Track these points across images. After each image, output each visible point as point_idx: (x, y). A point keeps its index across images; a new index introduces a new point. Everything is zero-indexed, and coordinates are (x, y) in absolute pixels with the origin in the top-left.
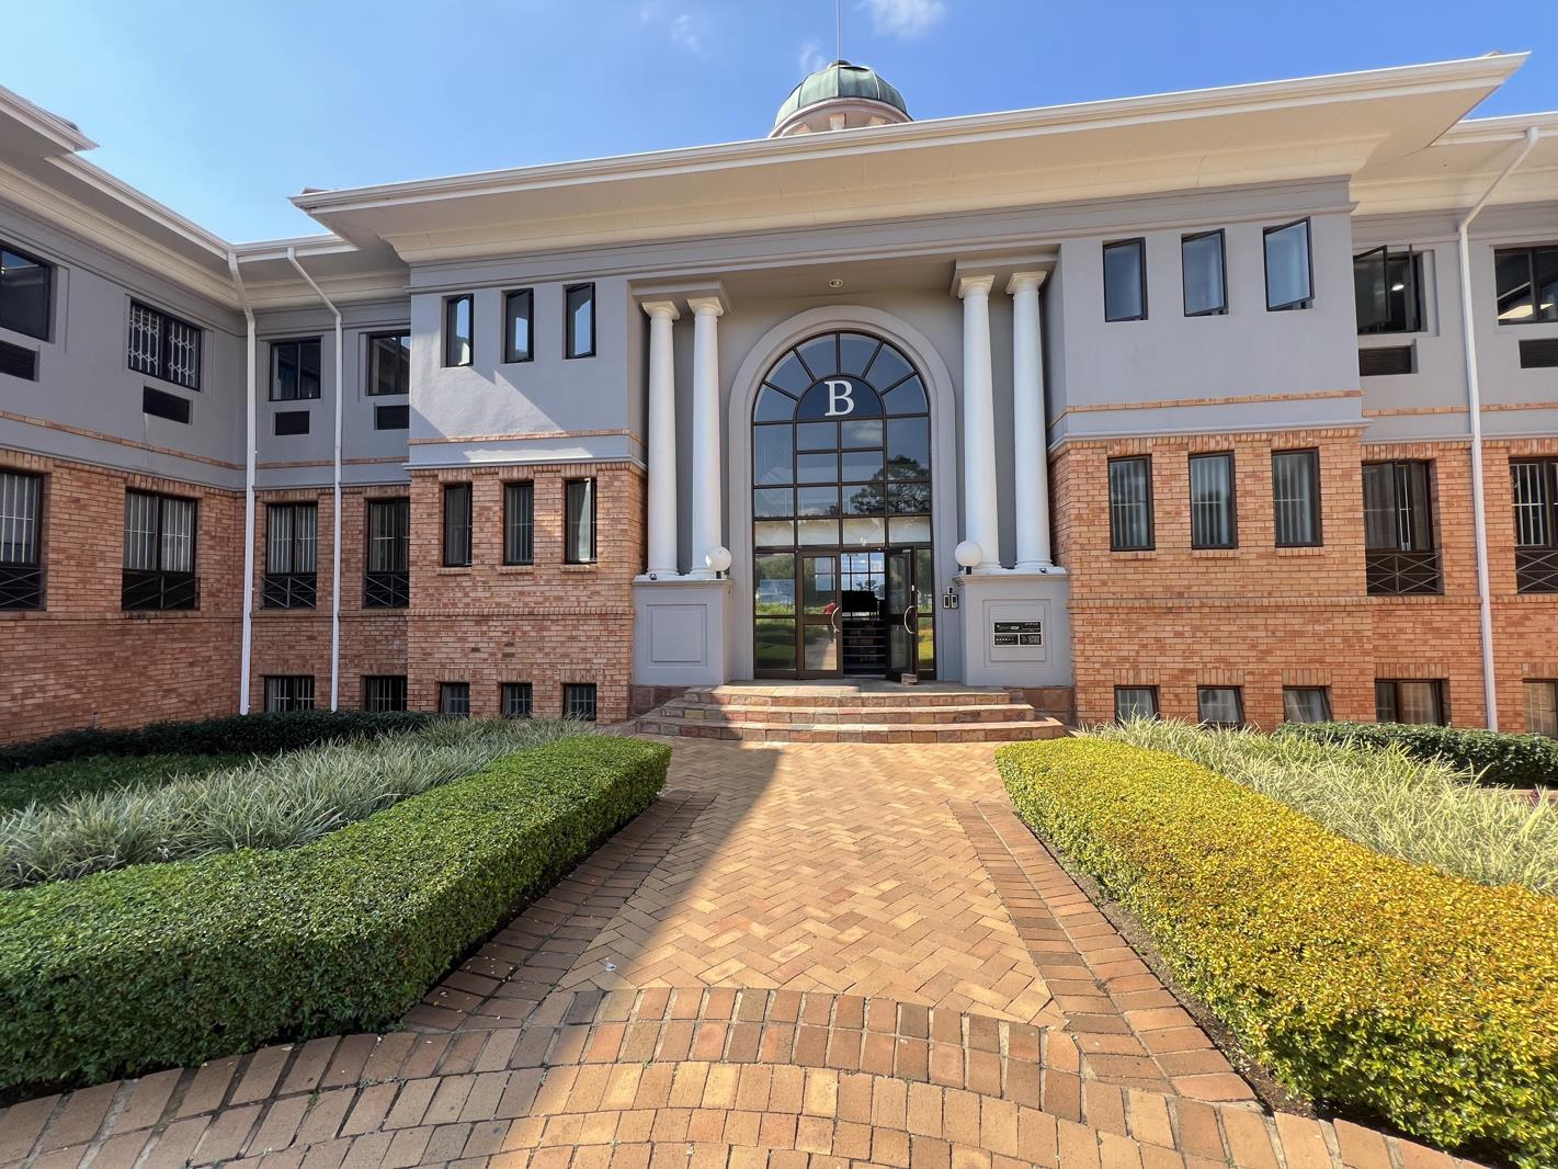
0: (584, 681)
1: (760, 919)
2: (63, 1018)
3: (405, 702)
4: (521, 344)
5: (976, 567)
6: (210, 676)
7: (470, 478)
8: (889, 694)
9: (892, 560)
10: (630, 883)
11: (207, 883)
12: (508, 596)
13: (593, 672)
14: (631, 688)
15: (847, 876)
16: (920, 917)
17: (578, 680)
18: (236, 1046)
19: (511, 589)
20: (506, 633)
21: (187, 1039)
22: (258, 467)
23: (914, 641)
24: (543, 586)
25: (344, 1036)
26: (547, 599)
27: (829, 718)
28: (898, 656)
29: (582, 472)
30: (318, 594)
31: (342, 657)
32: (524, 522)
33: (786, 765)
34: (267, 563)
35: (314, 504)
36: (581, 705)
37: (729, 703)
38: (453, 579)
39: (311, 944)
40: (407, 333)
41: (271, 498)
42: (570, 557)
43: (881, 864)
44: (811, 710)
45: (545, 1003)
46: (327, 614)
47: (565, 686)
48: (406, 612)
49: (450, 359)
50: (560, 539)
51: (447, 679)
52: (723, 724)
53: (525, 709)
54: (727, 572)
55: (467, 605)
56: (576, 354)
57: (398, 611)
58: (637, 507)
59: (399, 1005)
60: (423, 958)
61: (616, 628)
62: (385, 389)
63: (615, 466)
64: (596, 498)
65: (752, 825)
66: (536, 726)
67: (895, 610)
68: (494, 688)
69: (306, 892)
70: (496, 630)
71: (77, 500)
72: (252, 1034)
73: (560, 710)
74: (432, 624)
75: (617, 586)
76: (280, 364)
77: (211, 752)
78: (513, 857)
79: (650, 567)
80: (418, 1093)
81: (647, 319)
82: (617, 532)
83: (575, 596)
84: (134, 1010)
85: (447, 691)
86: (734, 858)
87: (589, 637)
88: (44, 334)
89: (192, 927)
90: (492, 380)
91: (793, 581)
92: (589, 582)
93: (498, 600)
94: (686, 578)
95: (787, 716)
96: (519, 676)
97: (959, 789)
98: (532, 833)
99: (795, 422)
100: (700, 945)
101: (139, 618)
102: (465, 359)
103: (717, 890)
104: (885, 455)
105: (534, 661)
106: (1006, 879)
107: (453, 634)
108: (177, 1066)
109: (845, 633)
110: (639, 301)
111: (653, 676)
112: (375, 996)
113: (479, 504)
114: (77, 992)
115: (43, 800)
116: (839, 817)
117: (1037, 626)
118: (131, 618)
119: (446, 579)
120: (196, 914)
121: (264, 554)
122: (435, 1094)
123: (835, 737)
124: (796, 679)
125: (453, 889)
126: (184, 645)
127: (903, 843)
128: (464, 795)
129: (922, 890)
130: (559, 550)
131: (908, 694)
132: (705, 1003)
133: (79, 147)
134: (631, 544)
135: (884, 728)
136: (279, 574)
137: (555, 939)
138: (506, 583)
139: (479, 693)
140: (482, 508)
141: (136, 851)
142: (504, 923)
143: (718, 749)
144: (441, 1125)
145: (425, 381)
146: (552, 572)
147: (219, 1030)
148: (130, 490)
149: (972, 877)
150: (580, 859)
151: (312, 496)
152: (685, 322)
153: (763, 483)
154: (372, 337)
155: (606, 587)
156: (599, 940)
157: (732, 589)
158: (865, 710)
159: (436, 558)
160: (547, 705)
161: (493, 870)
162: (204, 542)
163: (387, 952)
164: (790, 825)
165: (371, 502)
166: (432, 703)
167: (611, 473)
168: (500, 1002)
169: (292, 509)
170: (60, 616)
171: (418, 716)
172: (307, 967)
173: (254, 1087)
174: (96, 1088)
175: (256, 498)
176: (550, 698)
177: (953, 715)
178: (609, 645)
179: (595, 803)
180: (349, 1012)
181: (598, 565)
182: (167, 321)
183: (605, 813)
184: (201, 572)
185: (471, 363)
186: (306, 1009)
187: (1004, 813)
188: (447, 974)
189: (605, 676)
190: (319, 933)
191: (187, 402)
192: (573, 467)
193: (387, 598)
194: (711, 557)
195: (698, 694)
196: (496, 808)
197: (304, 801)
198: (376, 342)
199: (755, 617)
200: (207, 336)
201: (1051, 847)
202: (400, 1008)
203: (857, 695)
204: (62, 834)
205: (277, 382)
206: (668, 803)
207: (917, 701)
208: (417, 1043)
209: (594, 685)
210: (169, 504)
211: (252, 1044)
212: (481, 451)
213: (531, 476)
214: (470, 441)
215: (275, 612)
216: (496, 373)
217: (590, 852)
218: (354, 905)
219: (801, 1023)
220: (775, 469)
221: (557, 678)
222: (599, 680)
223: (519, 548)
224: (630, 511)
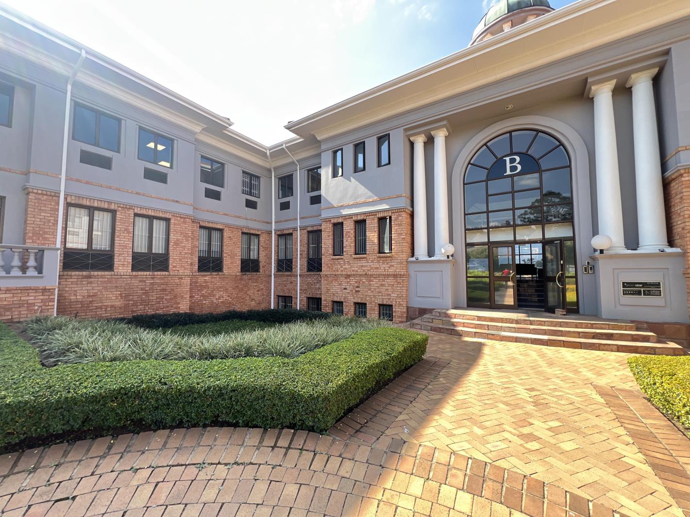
0: (387, 304)
1: (478, 425)
2: (234, 403)
3: (321, 308)
4: (360, 164)
5: (607, 250)
6: (263, 295)
7: (343, 221)
8: (547, 320)
9: (547, 247)
10: (412, 395)
11: (268, 366)
12: (357, 267)
13: (391, 300)
14: (408, 308)
15: (527, 414)
16: (578, 447)
17: (385, 303)
18: (277, 426)
19: (358, 264)
20: (357, 282)
21: (264, 419)
22: (275, 222)
23: (564, 291)
24: (370, 263)
25: (309, 432)
26: (372, 268)
27: (510, 329)
28: (552, 298)
29: (385, 214)
30: (293, 267)
31: (301, 290)
32: (363, 237)
33: (486, 350)
34: (278, 256)
35: (291, 234)
36: (386, 313)
37: (455, 318)
38: (337, 260)
39: (299, 395)
40: (320, 167)
41: (279, 233)
42: (381, 251)
43: (549, 411)
44: (500, 324)
45: (380, 439)
46: (296, 274)
47: (380, 305)
48: (321, 273)
49: (335, 175)
50: (377, 243)
51: (335, 300)
52: (452, 328)
53: (364, 314)
54: (452, 256)
55: (342, 271)
56: (382, 164)
57: (318, 273)
58: (409, 227)
59: (327, 425)
60: (335, 409)
61: (401, 281)
62: (313, 190)
63: (399, 211)
64: (391, 225)
65: (469, 378)
66: (369, 321)
67: (550, 274)
68: (352, 304)
69: (297, 375)
70: (353, 281)
71: (230, 237)
72: (282, 423)
73: (378, 315)
74: (330, 278)
75: (401, 263)
76: (281, 185)
77: (264, 322)
78: (365, 375)
79: (415, 254)
80: (335, 462)
81: (412, 144)
82: (401, 239)
83: (384, 268)
84: (251, 405)
85: (335, 305)
86: (462, 392)
87: (389, 285)
88: (222, 186)
89: (265, 381)
90: (350, 181)
91: (487, 260)
92: (389, 261)
93: (353, 269)
94: (432, 258)
95: (486, 327)
96: (362, 300)
97: (600, 377)
98: (372, 366)
99: (486, 181)
100: (448, 431)
101: (245, 275)
102: (340, 174)
103: (454, 406)
104: (541, 192)
105: (367, 294)
106: (641, 438)
107: (337, 282)
108: (262, 428)
109: (518, 286)
110: (408, 137)
111: (418, 303)
112: (319, 419)
113: (346, 231)
114: (237, 396)
115: (226, 333)
116: (520, 382)
117: (658, 285)
118: (243, 275)
119: (335, 261)
120: (266, 376)
121: (277, 253)
122: (341, 464)
123: (514, 340)
124: (490, 309)
125: (344, 384)
126: (256, 284)
127: (563, 402)
128: (346, 347)
129: (578, 431)
130: (376, 248)
131: (560, 320)
132: (452, 459)
133: (230, 125)
134: (407, 244)
135: (545, 337)
136: (282, 260)
137: (383, 413)
138: (356, 262)
139: (347, 306)
140: (347, 232)
141: (249, 353)
142: (362, 401)
143: (450, 339)
144: (344, 477)
145: (327, 184)
146: (374, 257)
147: (273, 418)
148: (243, 233)
149: (615, 430)
150: (390, 380)
151: (291, 231)
152: (430, 142)
153: (470, 212)
154: (309, 171)
155: (396, 263)
156: (401, 417)
157: (455, 264)
158: (532, 327)
159: (331, 252)
160: (373, 313)
161: (358, 379)
162: (261, 249)
163: (323, 404)
164: (491, 381)
165: (309, 232)
166: (330, 309)
167: (397, 214)
168: (362, 434)
169: (285, 236)
170: (227, 274)
171: (326, 314)
172: (298, 403)
173: (283, 442)
174: (241, 428)
175: (275, 233)
176: (374, 310)
177: (593, 335)
178: (398, 288)
179: (397, 357)
180: (311, 423)
181: (393, 254)
182: (251, 176)
183: (400, 362)
184: (260, 259)
185: (342, 175)
186: (298, 418)
187: (637, 397)
188: (342, 417)
189: (396, 302)
190: (301, 391)
191: (256, 202)
192: (382, 212)
193: (315, 268)
194: (444, 248)
195: (439, 313)
196: (357, 354)
197: (293, 342)
198: (310, 172)
199: (467, 277)
200: (261, 179)
201: (679, 424)
202: (327, 426)
203: (527, 318)
204: (231, 343)
205: (280, 192)
206: (427, 362)
207: (567, 325)
208: (334, 441)
209: (392, 306)
210: (252, 237)
211: (282, 426)
212: (347, 209)
213: (365, 218)
214: (342, 206)
215: (281, 273)
216: (351, 178)
217: (394, 378)
218: (311, 383)
219: (505, 485)
220: (475, 205)
221: (376, 302)
222: (394, 303)
223: (361, 248)
224: (406, 229)
